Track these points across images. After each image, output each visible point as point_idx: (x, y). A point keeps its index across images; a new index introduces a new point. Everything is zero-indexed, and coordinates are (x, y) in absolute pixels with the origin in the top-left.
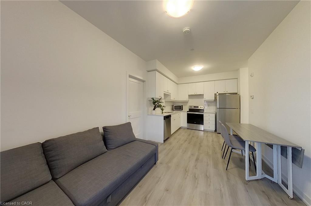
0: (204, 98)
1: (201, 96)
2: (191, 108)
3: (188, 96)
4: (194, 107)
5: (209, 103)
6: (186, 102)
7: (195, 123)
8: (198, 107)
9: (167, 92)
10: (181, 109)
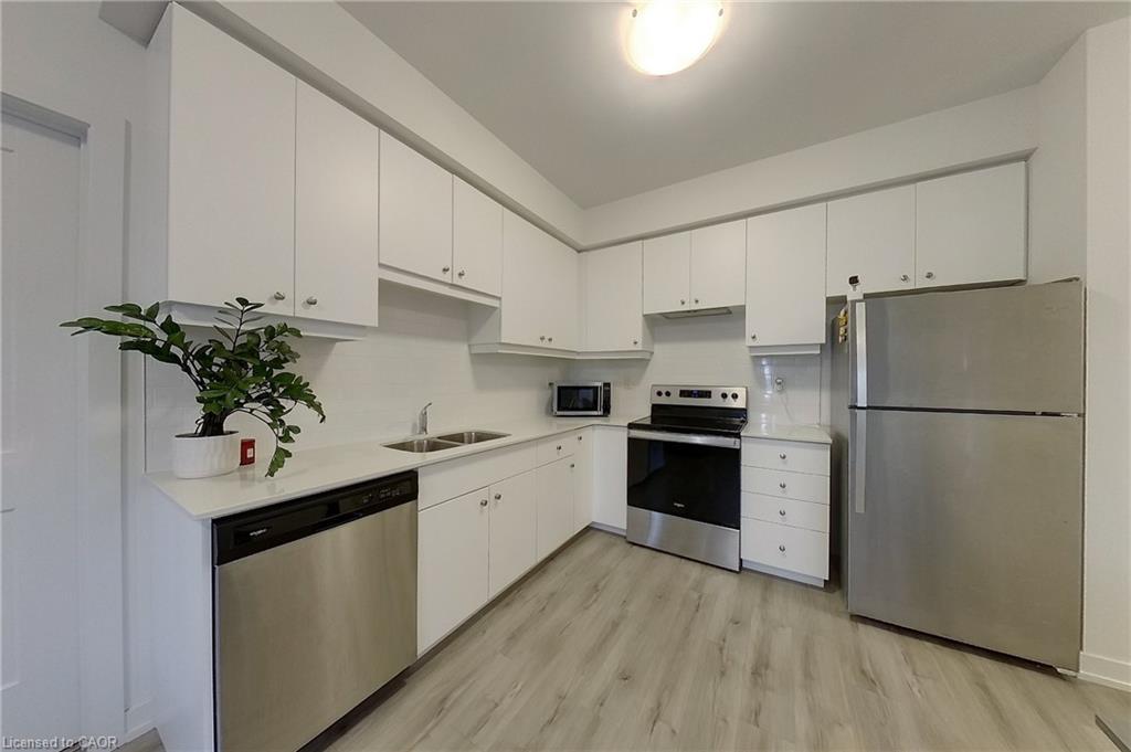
0: (749, 334)
1: (726, 319)
2: (663, 400)
3: (639, 324)
4: (684, 393)
5: (785, 364)
6: (635, 364)
7: (679, 505)
8: (710, 392)
9: (447, 278)
10: (596, 410)
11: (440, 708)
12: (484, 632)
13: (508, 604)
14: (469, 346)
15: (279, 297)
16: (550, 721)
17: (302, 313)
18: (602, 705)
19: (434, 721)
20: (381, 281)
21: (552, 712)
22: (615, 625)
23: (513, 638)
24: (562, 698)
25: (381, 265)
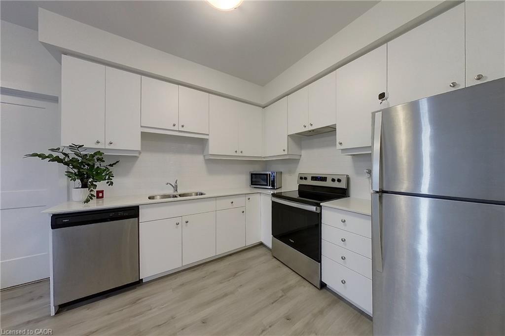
0: (338, 141)
2: (304, 182)
4: (313, 178)
6: (291, 161)
7: (292, 241)
8: (326, 178)
9: (176, 128)
10: (267, 185)
11: (135, 302)
12: (176, 279)
13: (194, 271)
14: (204, 156)
15: (98, 142)
16: (159, 326)
17: (108, 147)
18: (182, 329)
19: (128, 306)
20: (142, 133)
21: (163, 322)
22: (226, 295)
23: (182, 285)
24: (173, 318)
25: (141, 126)
